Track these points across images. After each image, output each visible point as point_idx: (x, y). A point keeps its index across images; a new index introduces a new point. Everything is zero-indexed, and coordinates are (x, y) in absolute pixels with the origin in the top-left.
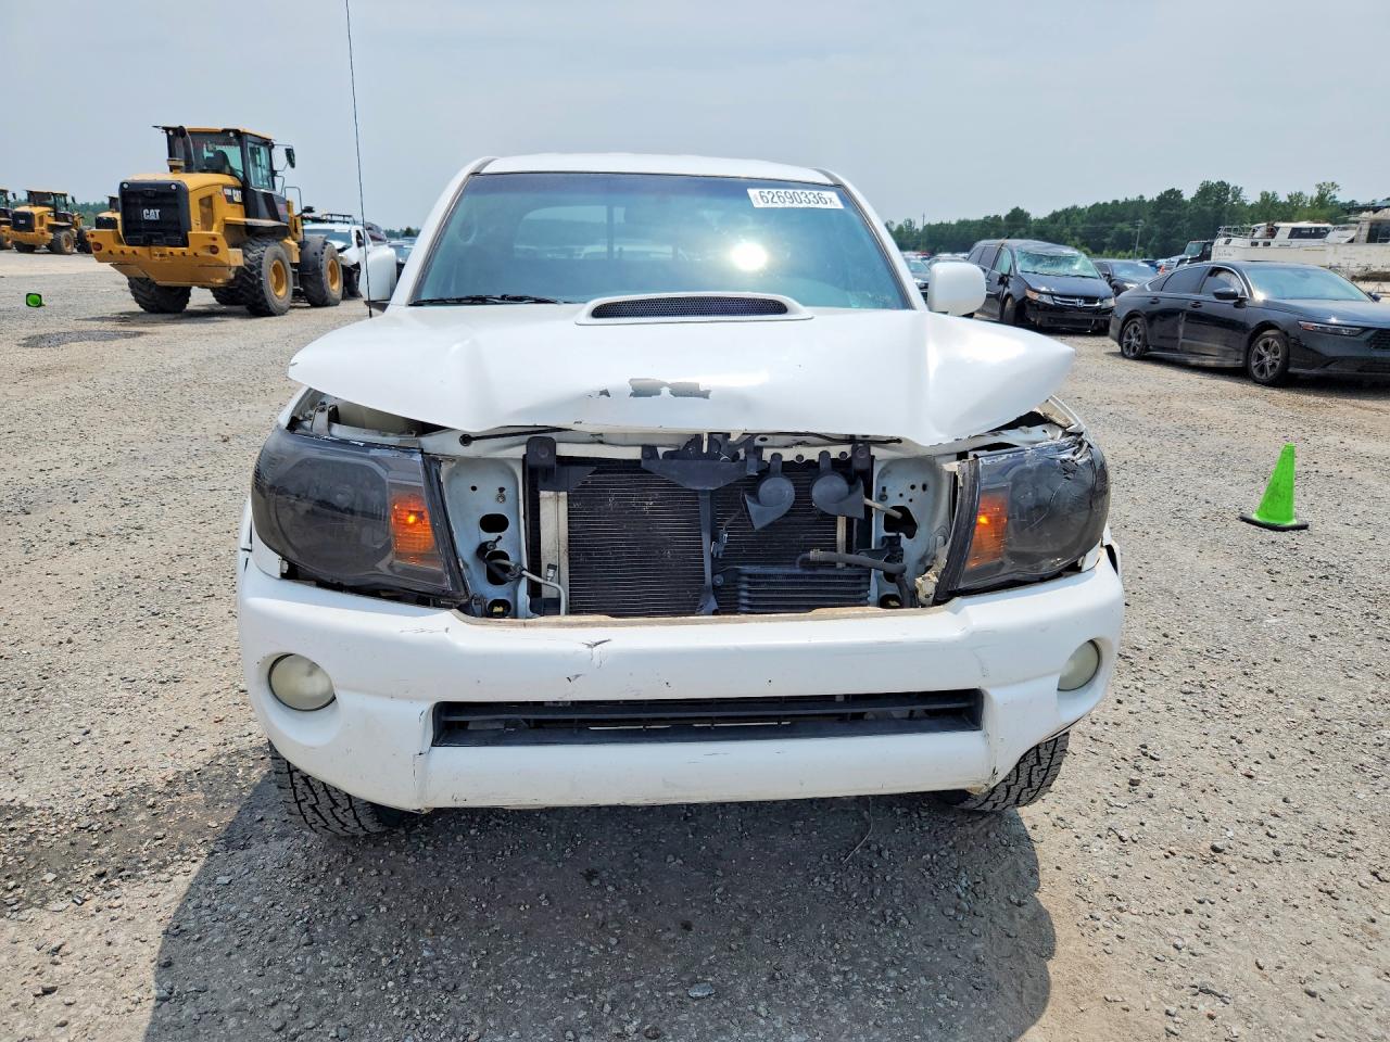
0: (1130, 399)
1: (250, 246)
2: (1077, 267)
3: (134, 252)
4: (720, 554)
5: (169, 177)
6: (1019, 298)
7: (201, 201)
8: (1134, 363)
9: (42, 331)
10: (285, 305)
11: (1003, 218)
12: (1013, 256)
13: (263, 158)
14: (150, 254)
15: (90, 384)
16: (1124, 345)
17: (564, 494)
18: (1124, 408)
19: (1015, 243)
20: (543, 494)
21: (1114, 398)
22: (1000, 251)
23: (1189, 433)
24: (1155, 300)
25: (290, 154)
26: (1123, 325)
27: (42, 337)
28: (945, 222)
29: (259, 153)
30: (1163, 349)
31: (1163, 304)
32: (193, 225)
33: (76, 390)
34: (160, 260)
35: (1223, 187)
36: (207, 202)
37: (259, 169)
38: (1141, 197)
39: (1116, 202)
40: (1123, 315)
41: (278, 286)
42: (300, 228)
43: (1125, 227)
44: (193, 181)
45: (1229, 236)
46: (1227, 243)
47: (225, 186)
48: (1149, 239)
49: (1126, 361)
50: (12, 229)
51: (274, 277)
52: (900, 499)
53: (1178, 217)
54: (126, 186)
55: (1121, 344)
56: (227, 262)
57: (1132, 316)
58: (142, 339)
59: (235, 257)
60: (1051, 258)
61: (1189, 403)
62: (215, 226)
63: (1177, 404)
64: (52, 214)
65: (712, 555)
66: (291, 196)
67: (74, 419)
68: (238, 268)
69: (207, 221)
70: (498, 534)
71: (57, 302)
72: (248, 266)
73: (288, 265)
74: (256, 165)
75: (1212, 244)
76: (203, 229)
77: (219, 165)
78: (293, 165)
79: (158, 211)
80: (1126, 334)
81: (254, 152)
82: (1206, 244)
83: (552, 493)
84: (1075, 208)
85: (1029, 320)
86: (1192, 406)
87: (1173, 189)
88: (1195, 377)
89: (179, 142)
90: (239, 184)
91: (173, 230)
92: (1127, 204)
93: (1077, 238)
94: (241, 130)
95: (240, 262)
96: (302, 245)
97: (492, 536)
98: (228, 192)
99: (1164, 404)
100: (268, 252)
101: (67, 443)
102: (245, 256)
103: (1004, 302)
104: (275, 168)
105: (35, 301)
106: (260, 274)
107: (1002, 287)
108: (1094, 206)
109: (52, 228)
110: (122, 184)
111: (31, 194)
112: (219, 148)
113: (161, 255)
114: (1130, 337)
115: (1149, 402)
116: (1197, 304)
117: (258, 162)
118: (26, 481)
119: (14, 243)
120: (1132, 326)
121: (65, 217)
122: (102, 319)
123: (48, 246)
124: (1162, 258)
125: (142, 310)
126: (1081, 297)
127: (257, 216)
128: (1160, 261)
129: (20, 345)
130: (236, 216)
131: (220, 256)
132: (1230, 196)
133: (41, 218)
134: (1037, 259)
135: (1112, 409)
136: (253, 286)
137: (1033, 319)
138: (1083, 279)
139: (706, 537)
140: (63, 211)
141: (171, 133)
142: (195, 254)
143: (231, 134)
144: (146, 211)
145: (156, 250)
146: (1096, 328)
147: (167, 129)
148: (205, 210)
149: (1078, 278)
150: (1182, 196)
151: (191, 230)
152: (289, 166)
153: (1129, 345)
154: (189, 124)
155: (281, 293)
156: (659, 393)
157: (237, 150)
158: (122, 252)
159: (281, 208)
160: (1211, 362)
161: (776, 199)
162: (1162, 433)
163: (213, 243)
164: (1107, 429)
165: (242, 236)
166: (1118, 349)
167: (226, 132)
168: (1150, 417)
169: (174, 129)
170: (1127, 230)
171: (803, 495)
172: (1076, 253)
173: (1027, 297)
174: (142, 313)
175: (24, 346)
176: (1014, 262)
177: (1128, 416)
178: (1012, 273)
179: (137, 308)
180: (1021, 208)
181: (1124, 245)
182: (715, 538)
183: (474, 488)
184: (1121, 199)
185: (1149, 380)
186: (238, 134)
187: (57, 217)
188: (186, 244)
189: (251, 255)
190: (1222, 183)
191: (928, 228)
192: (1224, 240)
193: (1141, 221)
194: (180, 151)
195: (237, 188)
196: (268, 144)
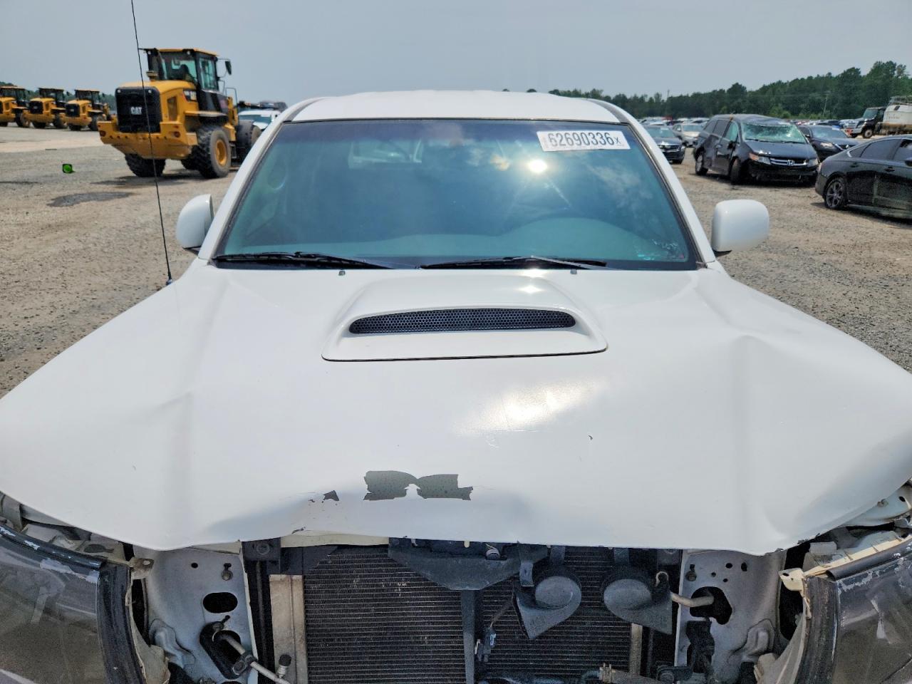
0: (837, 249)
1: (202, 131)
2: (789, 136)
3: (126, 137)
4: (486, 659)
5: (148, 84)
6: (743, 160)
7: (169, 101)
8: (835, 213)
9: (66, 193)
10: (226, 171)
11: (726, 90)
12: (740, 128)
13: (210, 68)
14: (137, 138)
15: (83, 238)
16: (827, 199)
17: (298, 578)
18: (834, 258)
19: (741, 117)
20: (273, 577)
21: (825, 248)
22: (729, 124)
23: (892, 284)
24: (855, 165)
25: (228, 65)
26: (828, 182)
27: (64, 197)
28: (684, 94)
29: (208, 65)
30: (860, 203)
31: (861, 168)
32: (164, 118)
33: (74, 244)
34: (142, 141)
35: (891, 65)
36: (173, 101)
37: (208, 76)
38: (830, 74)
39: (810, 78)
40: (828, 174)
41: (221, 158)
42: (236, 116)
43: (816, 96)
44: (163, 86)
45: (898, 104)
46: (896, 109)
47: (185, 89)
48: (833, 104)
49: (829, 212)
50: (66, 115)
51: (218, 152)
52: (712, 578)
53: (856, 88)
54: (119, 91)
55: (824, 197)
56: (185, 142)
57: (835, 176)
58: (129, 199)
59: (191, 139)
60: (769, 128)
61: (887, 253)
62: (179, 117)
63: (877, 254)
64: (91, 105)
65: (476, 656)
66: (230, 93)
67: (63, 269)
68: (194, 146)
69: (173, 115)
70: (226, 614)
71: (83, 169)
72: (201, 145)
73: (227, 142)
74: (205, 73)
75: (884, 110)
76: (170, 120)
77: (181, 75)
78: (230, 72)
79: (140, 108)
80: (829, 190)
81: (205, 64)
82: (879, 110)
83: (284, 576)
84: (780, 82)
85: (750, 175)
86: (890, 256)
87: (854, 68)
88: (887, 227)
89: (154, 59)
90: (194, 87)
91: (151, 121)
92: (819, 79)
93: (780, 105)
94: (195, 49)
95: (195, 143)
96: (238, 128)
97: (219, 617)
98: (187, 93)
99: (866, 254)
100: (214, 134)
101: (52, 291)
102: (198, 137)
103: (731, 163)
104: (219, 75)
105: (68, 169)
106: (208, 150)
107: (730, 151)
108: (795, 80)
109: (91, 114)
110: (117, 90)
111: (77, 92)
112: (183, 62)
113: (144, 139)
114: (832, 192)
115: (853, 252)
116: (890, 168)
117: (207, 71)
118: (12, 327)
119: (69, 124)
120: (835, 183)
121: (98, 107)
122: (108, 182)
123: (90, 126)
124: (845, 119)
125: (135, 175)
126: (792, 159)
127: (206, 109)
128: (842, 121)
129: (48, 205)
130: (193, 110)
131: (182, 138)
132: (896, 72)
133: (84, 108)
134: (758, 129)
135: (825, 258)
136: (204, 158)
137: (753, 175)
138: (794, 145)
139: (468, 638)
140: (97, 103)
141: (149, 53)
142: (165, 138)
143: (189, 53)
144: (132, 108)
145: (140, 135)
146: (802, 181)
147: (147, 50)
148: (172, 106)
149: (790, 144)
150: (860, 73)
151: (162, 121)
152: (227, 74)
153: (831, 199)
154: (160, 47)
155: (223, 162)
156: (403, 494)
157: (193, 62)
158: (119, 137)
159: (223, 103)
160: (899, 214)
161: (564, 141)
162: (870, 284)
163: (175, 130)
164: (824, 279)
165: (196, 124)
166: (820, 199)
167: (185, 51)
168: (857, 268)
169: (151, 50)
170: (817, 98)
171: (592, 598)
172: (789, 124)
173: (749, 159)
174: (133, 177)
175: (51, 205)
176: (740, 132)
177: (838, 266)
178: (739, 141)
179: (131, 173)
180: (740, 84)
181: (814, 109)
182: (480, 635)
183: (195, 565)
184: (814, 76)
185: (850, 230)
186: (192, 51)
187: (94, 107)
188: (158, 130)
189: (202, 137)
190: (891, 62)
191: (671, 99)
192: (894, 107)
193: (829, 92)
194: (155, 65)
195: (193, 90)
196: (214, 58)
